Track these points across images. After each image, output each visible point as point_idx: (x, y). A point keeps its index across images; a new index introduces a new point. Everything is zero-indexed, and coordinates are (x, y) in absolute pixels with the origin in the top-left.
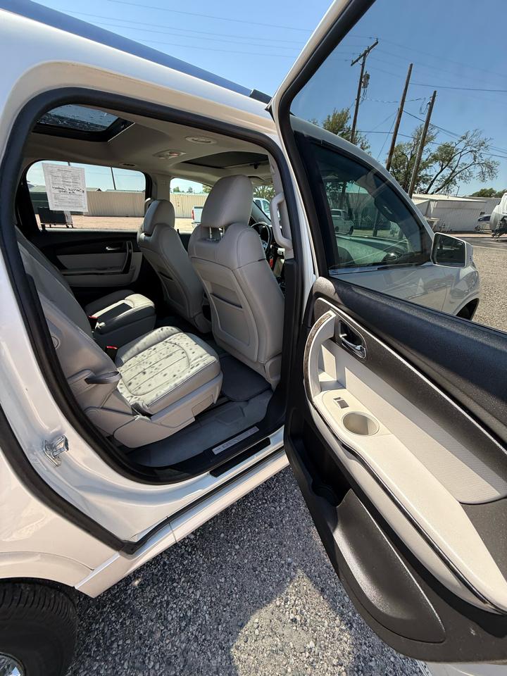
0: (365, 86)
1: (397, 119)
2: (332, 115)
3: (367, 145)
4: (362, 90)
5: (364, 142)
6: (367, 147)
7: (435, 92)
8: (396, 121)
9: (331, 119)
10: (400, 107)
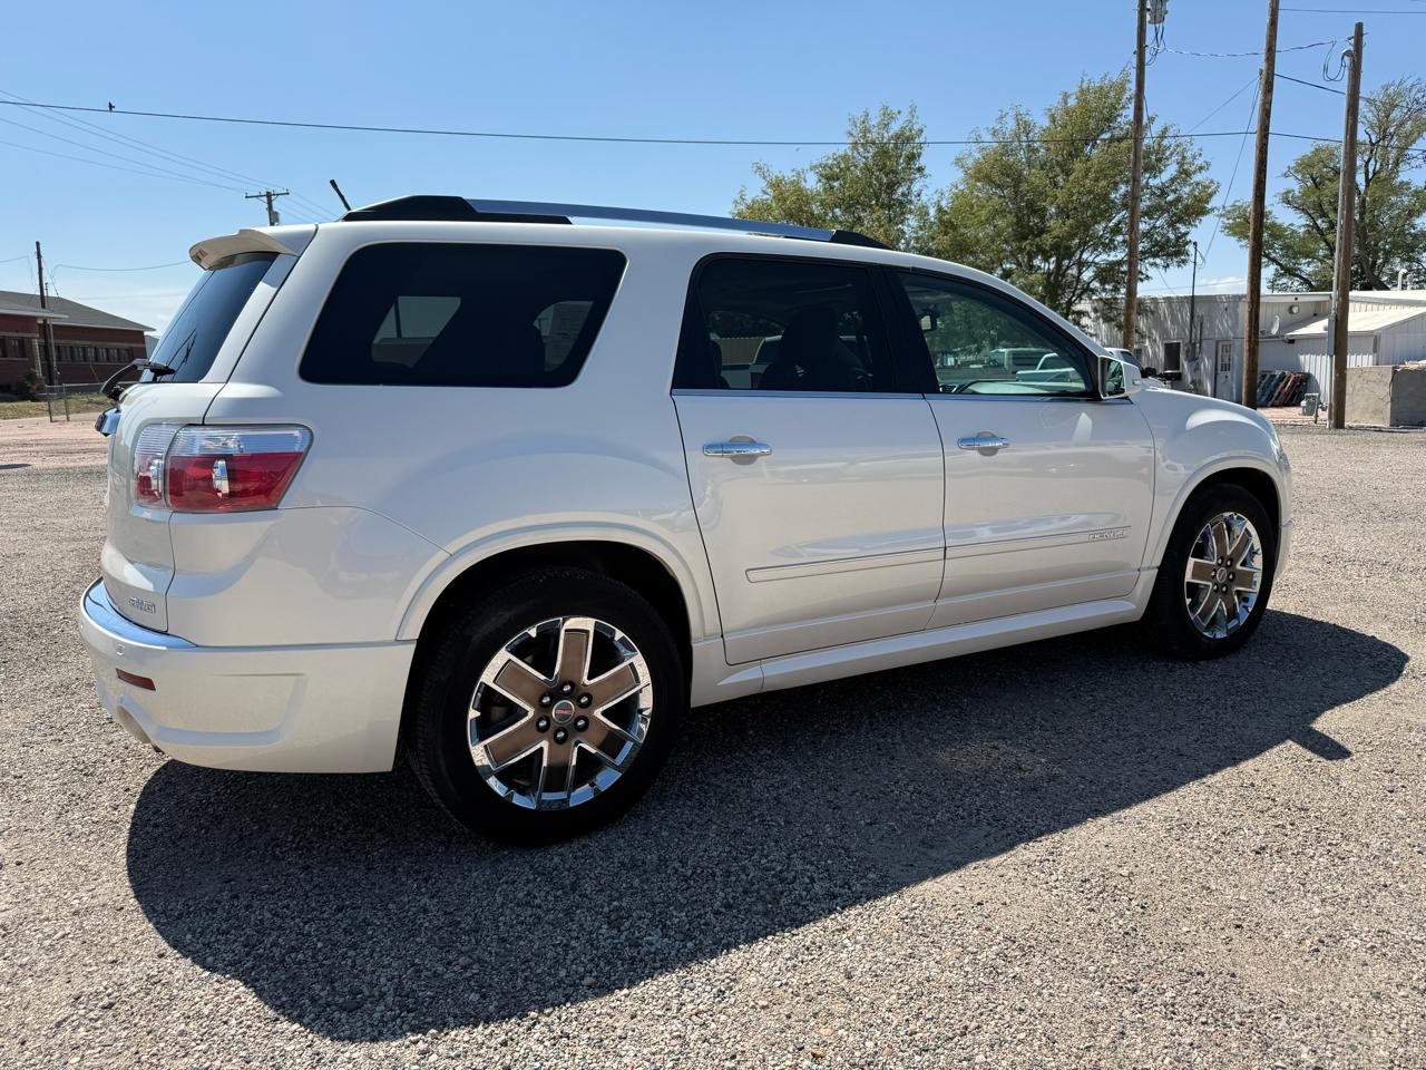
0: (1159, 18)
1: (1260, 96)
2: (1074, 89)
3: (1199, 162)
4: (1150, 29)
5: (1188, 155)
6: (1201, 168)
7: (1359, 27)
8: (1259, 102)
9: (1072, 102)
10: (1264, 66)
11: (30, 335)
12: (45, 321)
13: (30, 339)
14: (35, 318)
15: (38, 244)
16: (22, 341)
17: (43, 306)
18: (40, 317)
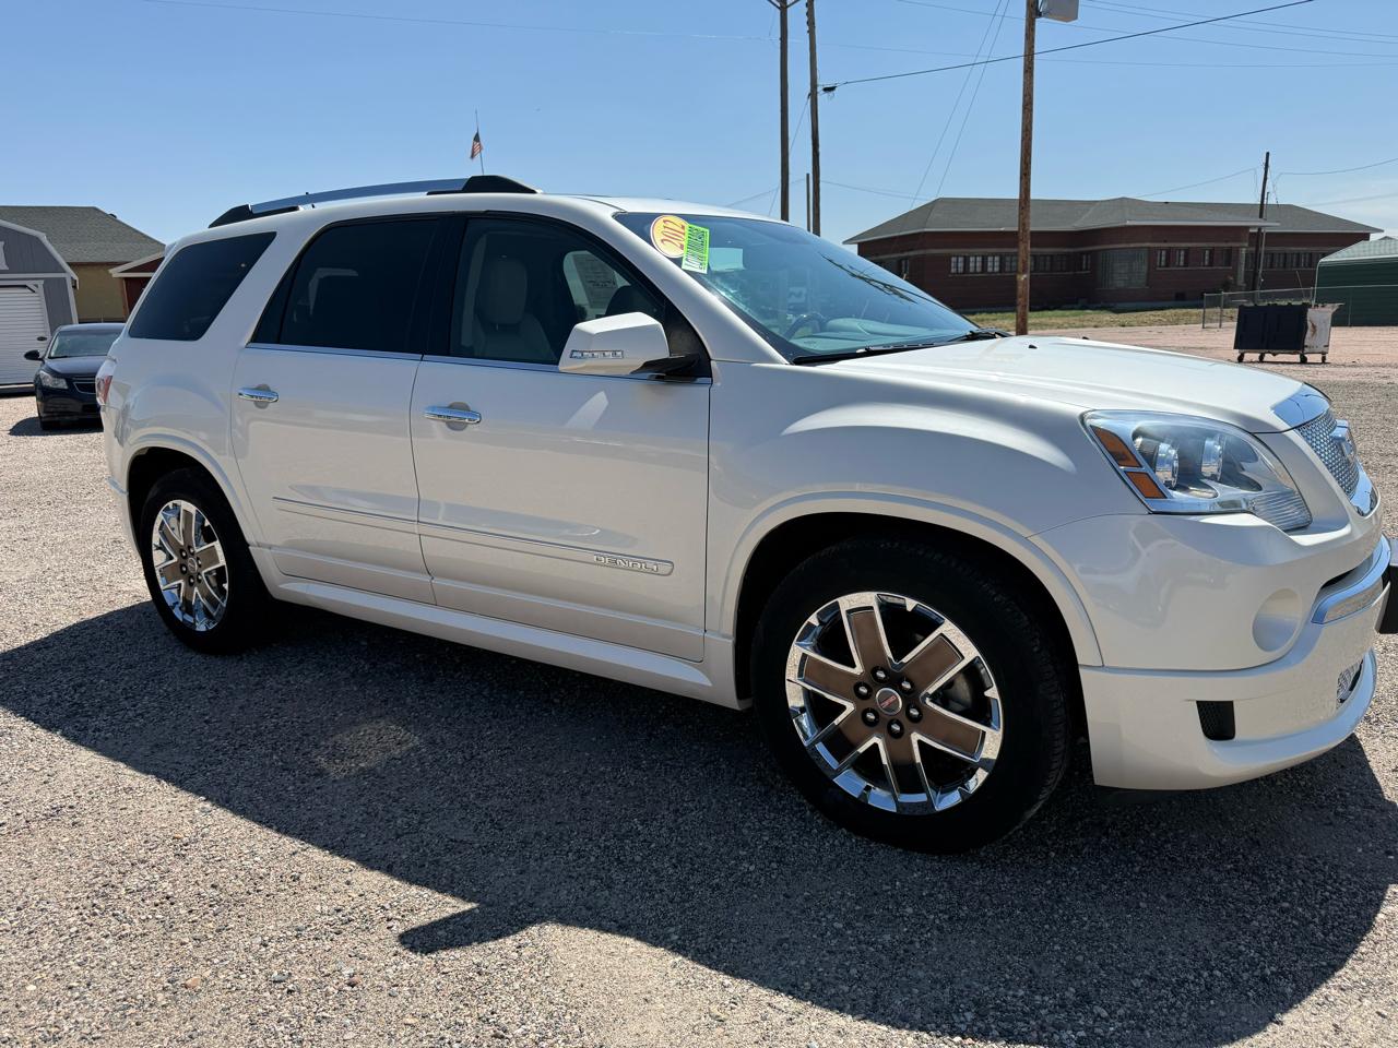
11: (1237, 245)
12: (1260, 229)
13: (1238, 249)
14: (1247, 228)
15: (1268, 154)
16: (1229, 251)
17: (1261, 216)
18: (1254, 227)
